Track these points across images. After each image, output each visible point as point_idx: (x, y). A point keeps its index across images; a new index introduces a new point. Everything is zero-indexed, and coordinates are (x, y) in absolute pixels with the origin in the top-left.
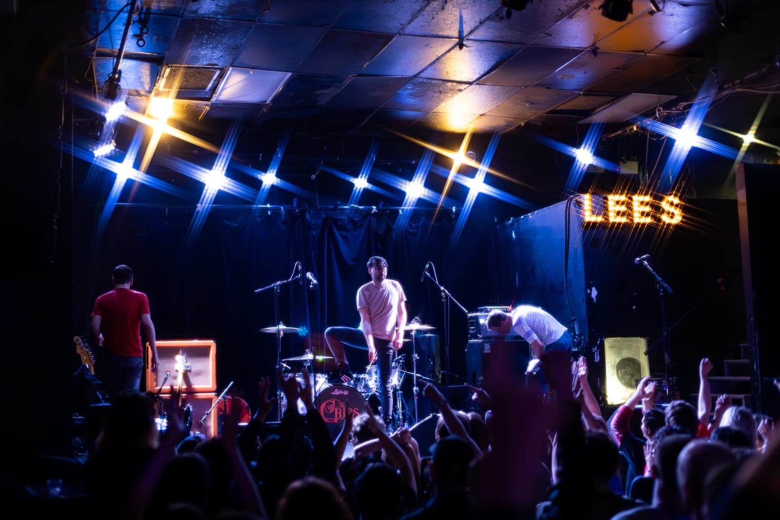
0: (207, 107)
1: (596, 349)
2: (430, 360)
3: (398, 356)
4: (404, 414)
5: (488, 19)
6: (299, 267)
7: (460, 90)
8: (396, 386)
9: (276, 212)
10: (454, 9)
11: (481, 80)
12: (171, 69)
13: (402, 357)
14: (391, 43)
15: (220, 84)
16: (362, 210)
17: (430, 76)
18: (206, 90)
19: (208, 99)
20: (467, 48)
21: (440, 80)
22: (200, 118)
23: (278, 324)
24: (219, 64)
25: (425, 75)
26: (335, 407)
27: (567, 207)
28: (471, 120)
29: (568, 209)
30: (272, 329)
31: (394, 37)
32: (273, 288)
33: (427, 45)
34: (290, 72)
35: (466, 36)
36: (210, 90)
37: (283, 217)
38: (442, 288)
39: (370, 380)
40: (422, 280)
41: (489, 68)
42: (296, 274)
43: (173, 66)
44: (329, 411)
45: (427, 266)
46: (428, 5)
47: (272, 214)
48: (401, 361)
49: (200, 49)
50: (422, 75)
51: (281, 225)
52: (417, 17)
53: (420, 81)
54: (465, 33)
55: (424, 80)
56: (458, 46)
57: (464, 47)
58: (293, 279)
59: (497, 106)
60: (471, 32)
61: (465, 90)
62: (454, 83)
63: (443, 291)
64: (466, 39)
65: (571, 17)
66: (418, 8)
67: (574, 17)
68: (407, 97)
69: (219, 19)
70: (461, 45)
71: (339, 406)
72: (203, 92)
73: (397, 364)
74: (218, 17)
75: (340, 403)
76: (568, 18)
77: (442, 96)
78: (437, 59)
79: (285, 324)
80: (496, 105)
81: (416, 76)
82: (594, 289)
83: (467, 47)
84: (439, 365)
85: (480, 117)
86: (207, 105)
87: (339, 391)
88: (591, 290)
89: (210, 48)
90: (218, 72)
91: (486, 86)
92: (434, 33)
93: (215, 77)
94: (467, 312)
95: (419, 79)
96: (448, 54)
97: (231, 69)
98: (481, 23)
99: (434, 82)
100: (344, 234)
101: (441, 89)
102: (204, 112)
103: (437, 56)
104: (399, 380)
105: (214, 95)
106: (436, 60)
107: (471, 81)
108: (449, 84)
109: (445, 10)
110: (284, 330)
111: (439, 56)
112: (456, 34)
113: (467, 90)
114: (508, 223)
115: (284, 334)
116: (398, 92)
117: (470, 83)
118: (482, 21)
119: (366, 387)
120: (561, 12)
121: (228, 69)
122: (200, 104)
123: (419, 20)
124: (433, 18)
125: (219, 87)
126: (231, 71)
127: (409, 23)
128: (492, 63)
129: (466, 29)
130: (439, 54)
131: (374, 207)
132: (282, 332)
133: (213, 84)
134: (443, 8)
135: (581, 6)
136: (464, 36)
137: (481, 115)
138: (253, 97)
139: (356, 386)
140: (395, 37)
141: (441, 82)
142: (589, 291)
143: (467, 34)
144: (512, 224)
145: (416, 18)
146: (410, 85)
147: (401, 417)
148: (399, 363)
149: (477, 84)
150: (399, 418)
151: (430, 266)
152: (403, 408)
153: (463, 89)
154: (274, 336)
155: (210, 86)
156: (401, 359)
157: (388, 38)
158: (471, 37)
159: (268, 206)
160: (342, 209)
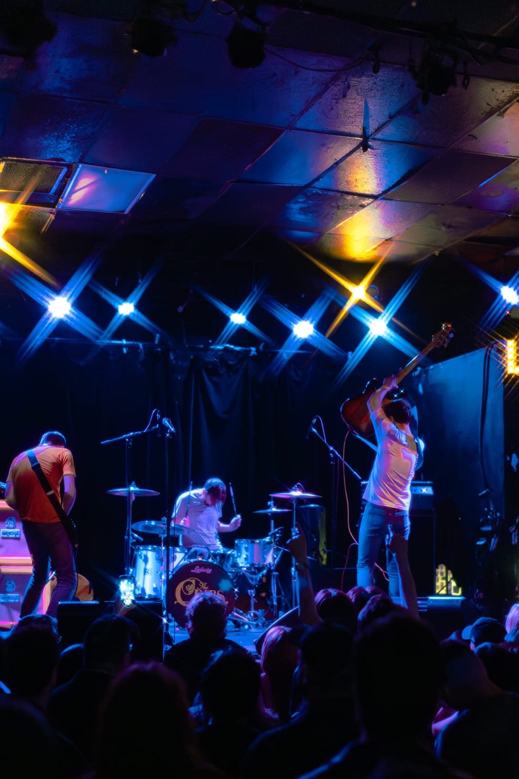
0: (52, 215)
1: (514, 528)
2: (313, 535)
3: (275, 528)
4: (279, 600)
5: (399, 113)
6: (158, 415)
7: (363, 206)
8: (270, 565)
9: (132, 349)
10: (358, 97)
11: (389, 193)
12: (6, 164)
13: (279, 530)
14: (278, 140)
15: (67, 186)
16: (238, 352)
17: (326, 187)
18: (50, 194)
19: (53, 205)
20: (373, 151)
21: (338, 191)
22: (43, 230)
23: (130, 484)
24: (65, 159)
25: (320, 184)
26: (196, 588)
27: (486, 355)
28: (375, 246)
29: (487, 359)
30: (121, 491)
31: (282, 131)
32: (124, 439)
33: (323, 145)
34: (153, 173)
35: (371, 135)
36: (55, 193)
37: (142, 357)
38: (332, 448)
39: (240, 556)
40: (307, 437)
41: (399, 178)
42: (153, 424)
43: (9, 160)
44: (187, 592)
45: (315, 421)
46: (327, 90)
47: (128, 352)
48: (278, 535)
49: (41, 138)
50: (316, 184)
51: (139, 366)
52: (313, 105)
53: (314, 192)
54: (371, 130)
55: (319, 192)
56: (361, 148)
57: (369, 149)
58: (149, 430)
59: (407, 229)
60: (378, 130)
61: (369, 206)
62: (355, 197)
63: (333, 452)
64: (372, 139)
65: (501, 115)
66: (313, 94)
67: (505, 115)
68: (296, 211)
69: (65, 97)
70: (364, 146)
71: (200, 587)
72: (46, 195)
73: (273, 539)
74: (64, 95)
75: (201, 582)
76: (498, 115)
77: (339, 212)
78: (335, 164)
79: (137, 485)
80: (405, 228)
81: (309, 185)
82: (514, 456)
83: (373, 149)
84: (325, 543)
85: (387, 242)
86: (51, 213)
87: (200, 568)
88: (511, 458)
89: (53, 137)
90: (65, 170)
91: (393, 202)
92: (332, 129)
93: (61, 176)
94: (360, 478)
95: (312, 189)
96: (349, 157)
97: (80, 166)
98: (391, 118)
99: (330, 193)
100: (215, 379)
101: (340, 204)
102: (48, 221)
103: (336, 159)
104: (274, 559)
105: (60, 200)
106: (333, 165)
107: (375, 194)
108: (350, 197)
109: (347, 97)
110: (135, 492)
111: (338, 159)
112: (359, 131)
113: (371, 205)
114: (414, 374)
115: (136, 497)
116: (287, 205)
117: (374, 197)
118: (392, 115)
119: (235, 565)
120: (490, 107)
121: (77, 167)
122: (42, 211)
123: (314, 112)
124: (332, 109)
125: (66, 190)
126: (82, 169)
127: (302, 113)
128: (403, 171)
129: (373, 126)
130: (339, 156)
131: (253, 349)
132: (133, 495)
133: (59, 185)
134: (344, 96)
135: (515, 100)
136: (370, 134)
137: (387, 240)
138: (107, 204)
139: (222, 563)
140: (284, 133)
141: (340, 194)
142: (508, 459)
143: (373, 131)
144: (419, 376)
145: (310, 108)
146: (301, 196)
147: (275, 603)
148: (275, 538)
149: (383, 199)
150: (273, 604)
151: (318, 421)
152: (278, 593)
153: (366, 204)
154: (123, 499)
155: (55, 188)
156: (277, 533)
157: (276, 132)
158: (379, 136)
159: (124, 342)
160: (213, 350)
